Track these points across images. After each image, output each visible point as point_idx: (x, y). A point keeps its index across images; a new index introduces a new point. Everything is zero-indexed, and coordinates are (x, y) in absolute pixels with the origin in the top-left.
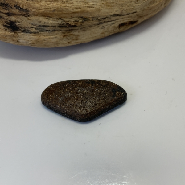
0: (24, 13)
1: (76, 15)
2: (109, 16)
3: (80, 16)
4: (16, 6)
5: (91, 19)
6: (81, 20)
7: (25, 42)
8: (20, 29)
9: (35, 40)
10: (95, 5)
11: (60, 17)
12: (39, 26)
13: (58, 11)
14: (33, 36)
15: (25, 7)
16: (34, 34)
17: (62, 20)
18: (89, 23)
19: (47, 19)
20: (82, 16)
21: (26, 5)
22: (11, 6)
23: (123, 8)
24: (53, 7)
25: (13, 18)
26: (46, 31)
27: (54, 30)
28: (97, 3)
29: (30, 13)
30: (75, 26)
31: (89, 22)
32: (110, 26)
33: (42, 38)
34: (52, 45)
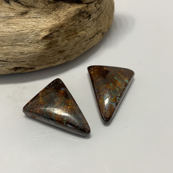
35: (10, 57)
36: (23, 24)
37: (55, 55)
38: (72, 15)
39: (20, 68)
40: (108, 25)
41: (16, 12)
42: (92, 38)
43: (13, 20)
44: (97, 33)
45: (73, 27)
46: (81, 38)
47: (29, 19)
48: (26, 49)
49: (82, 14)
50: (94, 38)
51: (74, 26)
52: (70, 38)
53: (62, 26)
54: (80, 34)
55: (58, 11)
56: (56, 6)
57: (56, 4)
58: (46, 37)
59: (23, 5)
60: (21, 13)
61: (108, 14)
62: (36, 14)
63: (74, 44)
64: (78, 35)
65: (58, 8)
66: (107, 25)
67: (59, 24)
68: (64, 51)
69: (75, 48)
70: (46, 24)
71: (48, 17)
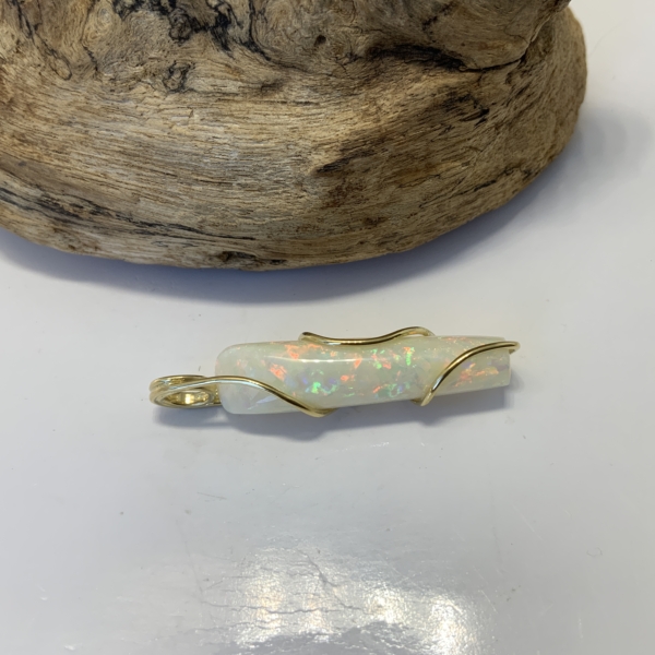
35: (210, 218)
36: (261, 119)
37: (352, 229)
38: (422, 106)
39: (241, 256)
40: (552, 147)
41: (247, 82)
42: (485, 185)
43: (234, 105)
44: (505, 172)
45: (421, 144)
46: (446, 182)
47: (284, 107)
48: (260, 201)
49: (458, 104)
50: (491, 186)
51: (424, 143)
52: (407, 179)
53: (382, 139)
54: (444, 169)
55: (378, 89)
56: (373, 72)
57: (375, 63)
58: (326, 171)
59: (268, 59)
60: (260, 86)
61: (555, 109)
62: (305, 93)
63: (417, 199)
64: (434, 173)
65: (380, 78)
66: (548, 146)
67: (375, 131)
68: (381, 220)
69: (420, 214)
70: (335, 126)
71: (344, 105)
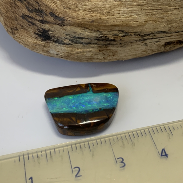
0: (59, 22)
1: (117, 28)
2: (155, 32)
3: (120, 30)
4: (51, 13)
5: (133, 34)
6: (121, 34)
7: (56, 53)
8: (53, 38)
9: (66, 52)
10: (139, 19)
11: (98, 29)
12: (73, 37)
13: (96, 22)
14: (65, 48)
15: (61, 15)
16: (66, 46)
17: (100, 33)
18: (130, 39)
19: (83, 30)
20: (122, 30)
21: (63, 13)
22: (45, 12)
23: (172, 24)
24: (91, 18)
25: (46, 27)
26: (81, 43)
27: (89, 43)
28: (142, 17)
29: (65, 23)
30: (114, 40)
31: (131, 37)
32: (155, 43)
33: (76, 50)
34: (85, 60)
